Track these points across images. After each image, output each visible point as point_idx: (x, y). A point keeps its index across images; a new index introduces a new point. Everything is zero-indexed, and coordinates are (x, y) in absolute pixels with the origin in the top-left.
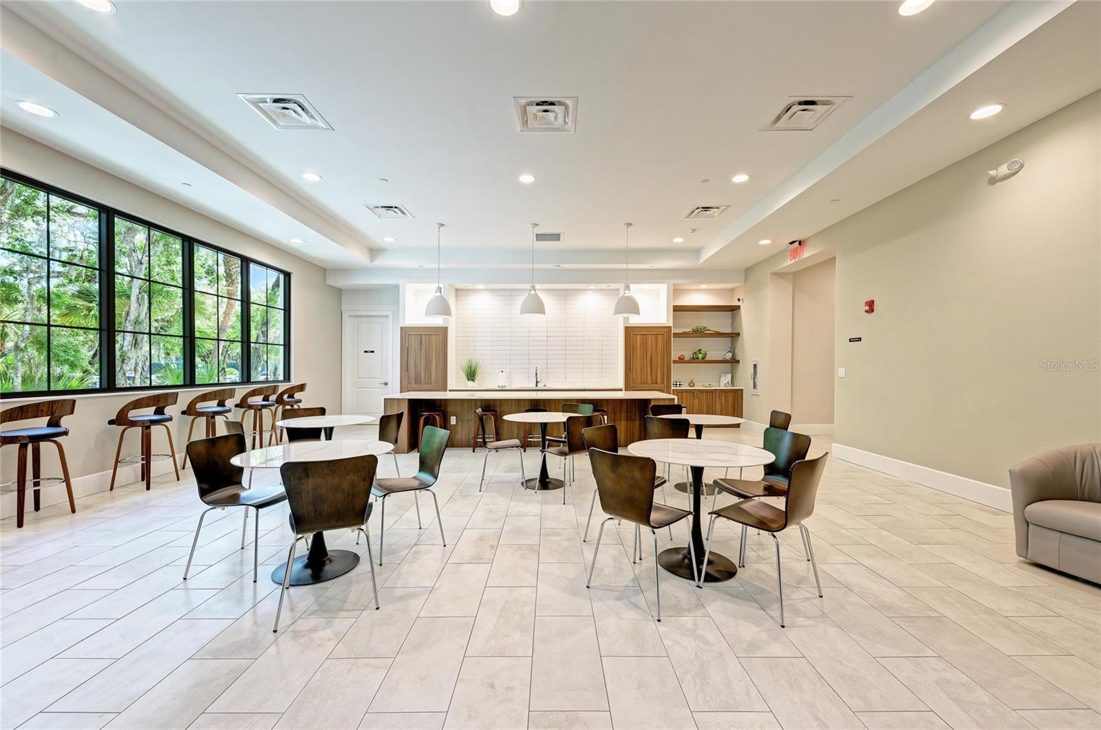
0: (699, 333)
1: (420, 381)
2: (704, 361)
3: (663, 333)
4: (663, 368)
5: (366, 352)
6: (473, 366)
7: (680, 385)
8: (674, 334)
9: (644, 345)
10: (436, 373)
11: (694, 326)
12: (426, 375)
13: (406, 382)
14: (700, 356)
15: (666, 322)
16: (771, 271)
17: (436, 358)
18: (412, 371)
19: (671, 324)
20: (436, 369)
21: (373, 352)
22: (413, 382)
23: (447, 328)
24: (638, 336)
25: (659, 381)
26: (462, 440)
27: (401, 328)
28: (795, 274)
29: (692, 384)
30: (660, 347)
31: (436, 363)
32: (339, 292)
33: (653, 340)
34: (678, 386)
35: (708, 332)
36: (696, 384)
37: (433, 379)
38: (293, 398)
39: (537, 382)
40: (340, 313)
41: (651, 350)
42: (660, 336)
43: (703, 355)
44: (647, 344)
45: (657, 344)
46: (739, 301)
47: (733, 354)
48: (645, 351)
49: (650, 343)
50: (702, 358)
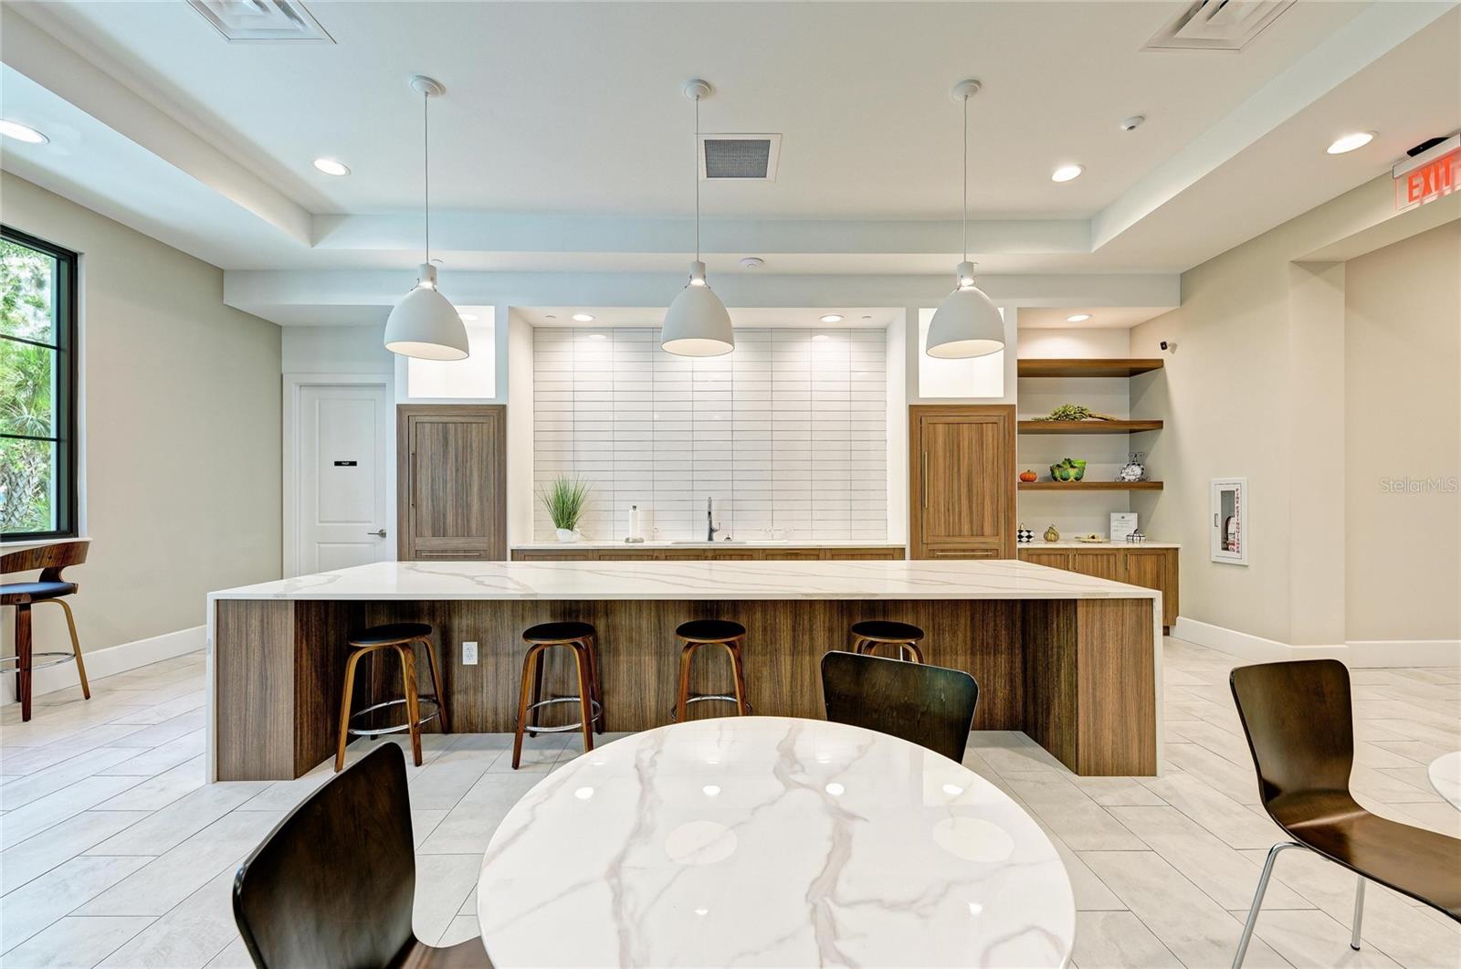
0: (1067, 423)
1: (445, 530)
2: (1079, 484)
3: (995, 419)
4: (995, 501)
5: (338, 464)
6: (571, 494)
7: (1029, 537)
8: (1019, 422)
9: (954, 448)
10: (482, 511)
11: (1059, 408)
12: (457, 514)
13: (412, 532)
14: (1072, 473)
15: (1001, 396)
16: (1293, 258)
17: (480, 477)
18: (424, 508)
19: (1013, 400)
20: (482, 502)
21: (354, 464)
22: (427, 531)
23: (504, 407)
24: (940, 428)
25: (988, 529)
26: (496, 713)
27: (399, 406)
28: (1353, 264)
29: (1050, 535)
30: (989, 453)
31: (481, 488)
32: (273, 332)
33: (974, 437)
34: (1025, 539)
35: (1090, 419)
36: (1062, 535)
37: (474, 525)
38: (59, 580)
39: (711, 531)
40: (279, 376)
41: (970, 458)
42: (989, 430)
43: (1076, 470)
44: (959, 446)
45: (982, 445)
46: (1163, 348)
47: (1143, 469)
48: (956, 461)
49: (966, 443)
50: (1072, 478)
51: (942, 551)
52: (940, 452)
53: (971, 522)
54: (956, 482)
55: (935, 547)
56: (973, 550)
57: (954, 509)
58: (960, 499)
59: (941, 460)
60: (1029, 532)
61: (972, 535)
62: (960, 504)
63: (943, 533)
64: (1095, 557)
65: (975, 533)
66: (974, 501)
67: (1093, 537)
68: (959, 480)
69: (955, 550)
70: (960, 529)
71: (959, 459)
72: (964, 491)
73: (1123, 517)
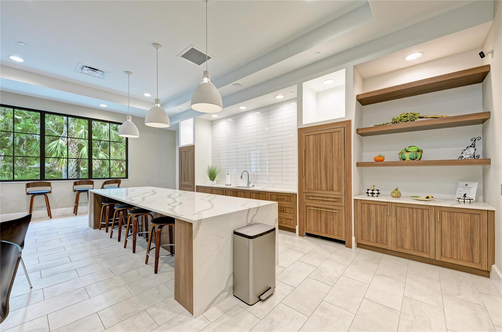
3: (339, 129)
7: (378, 193)
9: (318, 146)
15: (344, 116)
19: (351, 118)
25: (335, 187)
29: (395, 194)
30: (336, 148)
33: (328, 140)
41: (326, 151)
42: (336, 136)
43: (409, 153)
44: (320, 145)
45: (332, 144)
46: (482, 57)
47: (475, 150)
48: (319, 153)
49: (324, 144)
50: (408, 159)
51: (313, 196)
52: (311, 150)
53: (327, 183)
54: (319, 163)
55: (308, 194)
56: (328, 198)
57: (318, 177)
58: (321, 172)
59: (312, 153)
60: (378, 190)
61: (327, 190)
62: (321, 174)
63: (313, 188)
64: (411, 210)
65: (328, 189)
66: (328, 173)
67: (428, 197)
68: (320, 162)
69: (319, 197)
70: (321, 187)
71: (320, 152)
72: (323, 167)
73: (466, 185)
